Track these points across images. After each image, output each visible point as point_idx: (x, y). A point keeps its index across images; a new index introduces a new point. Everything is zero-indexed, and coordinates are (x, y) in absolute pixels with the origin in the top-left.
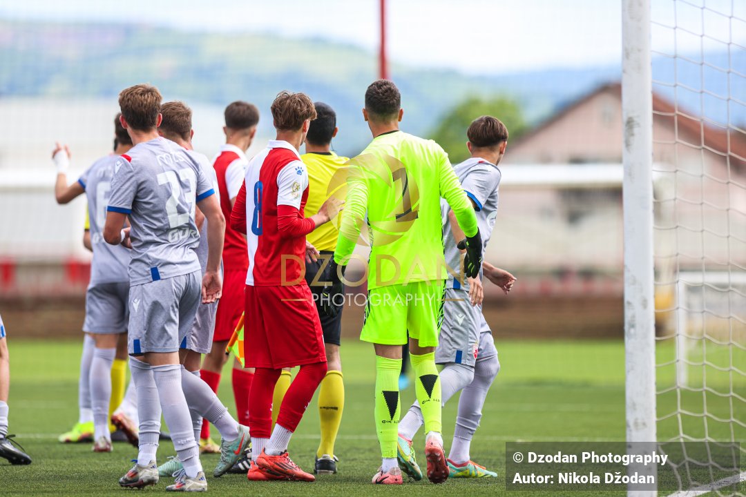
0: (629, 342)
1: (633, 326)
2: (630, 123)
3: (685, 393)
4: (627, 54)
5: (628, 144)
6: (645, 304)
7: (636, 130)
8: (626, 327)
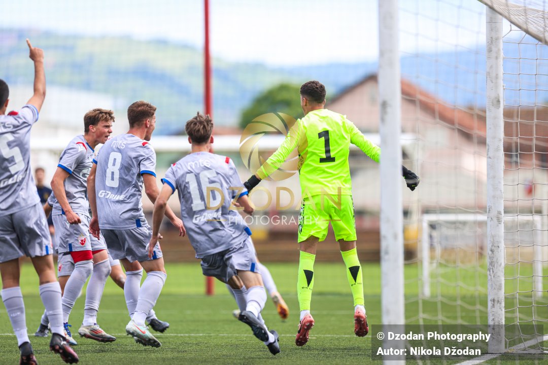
0: (385, 265)
1: (387, 253)
2: (384, 105)
3: (425, 302)
4: (382, 53)
5: (383, 120)
6: (395, 237)
7: (389, 110)
8: (383, 254)
